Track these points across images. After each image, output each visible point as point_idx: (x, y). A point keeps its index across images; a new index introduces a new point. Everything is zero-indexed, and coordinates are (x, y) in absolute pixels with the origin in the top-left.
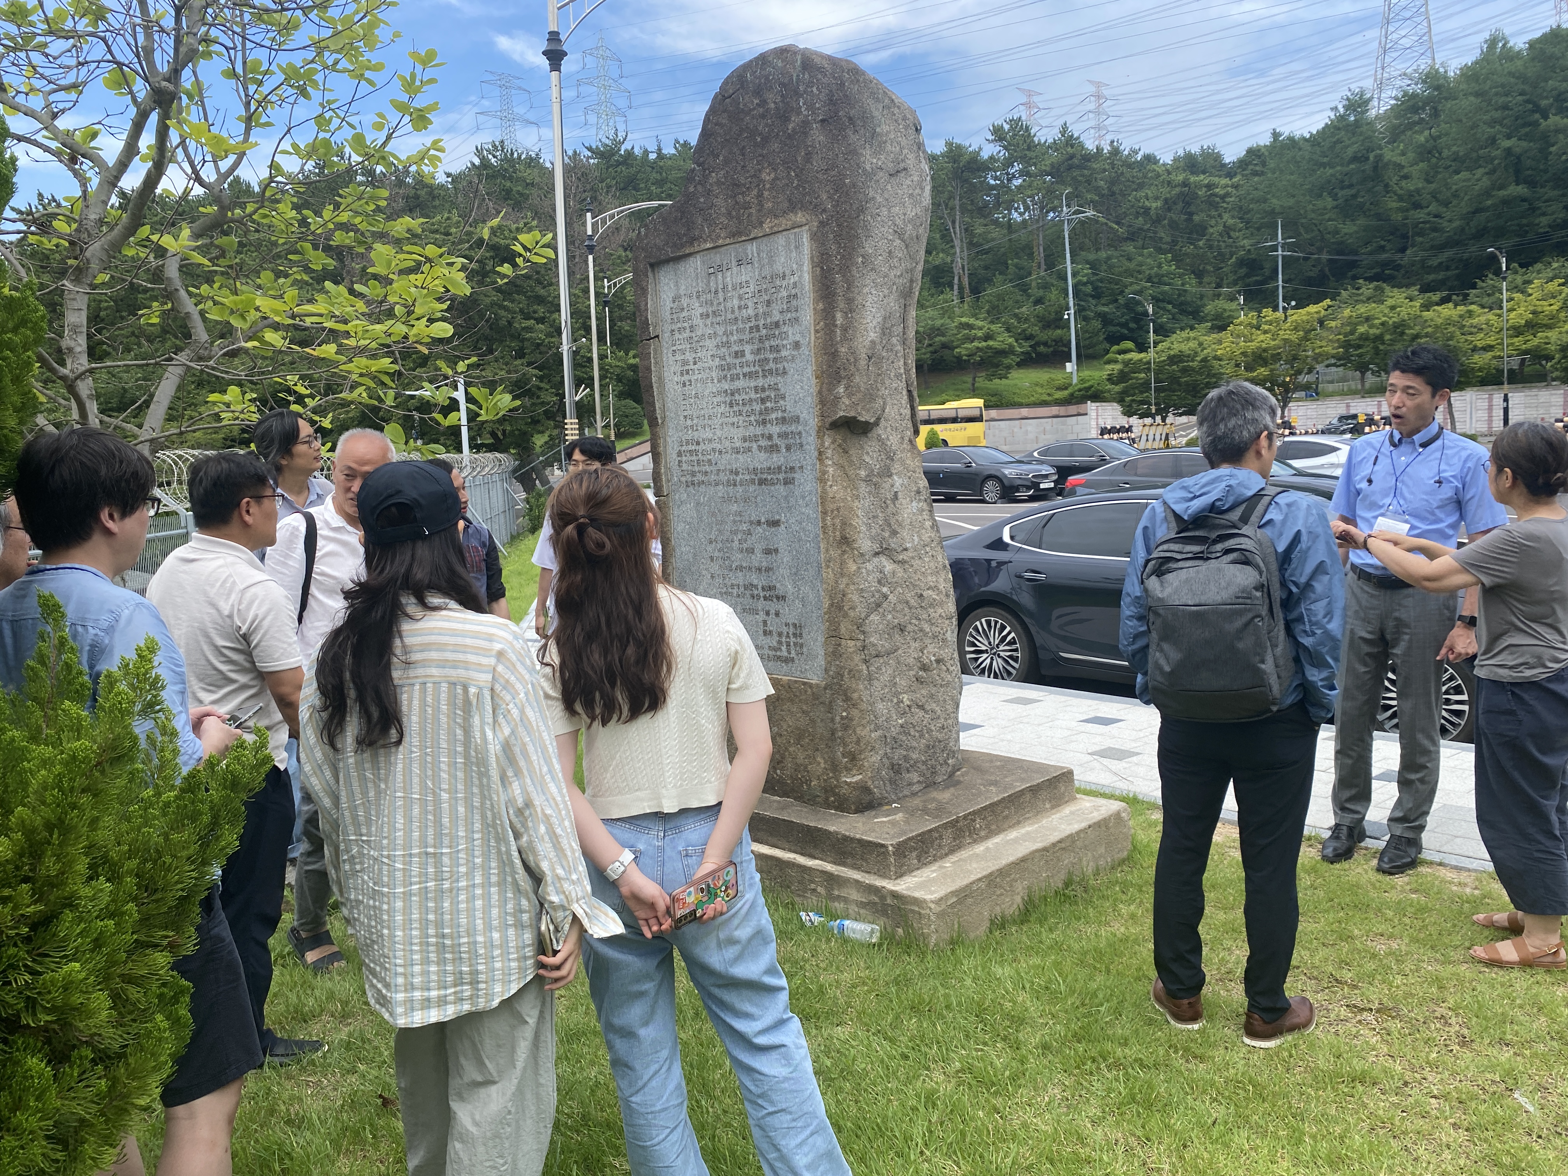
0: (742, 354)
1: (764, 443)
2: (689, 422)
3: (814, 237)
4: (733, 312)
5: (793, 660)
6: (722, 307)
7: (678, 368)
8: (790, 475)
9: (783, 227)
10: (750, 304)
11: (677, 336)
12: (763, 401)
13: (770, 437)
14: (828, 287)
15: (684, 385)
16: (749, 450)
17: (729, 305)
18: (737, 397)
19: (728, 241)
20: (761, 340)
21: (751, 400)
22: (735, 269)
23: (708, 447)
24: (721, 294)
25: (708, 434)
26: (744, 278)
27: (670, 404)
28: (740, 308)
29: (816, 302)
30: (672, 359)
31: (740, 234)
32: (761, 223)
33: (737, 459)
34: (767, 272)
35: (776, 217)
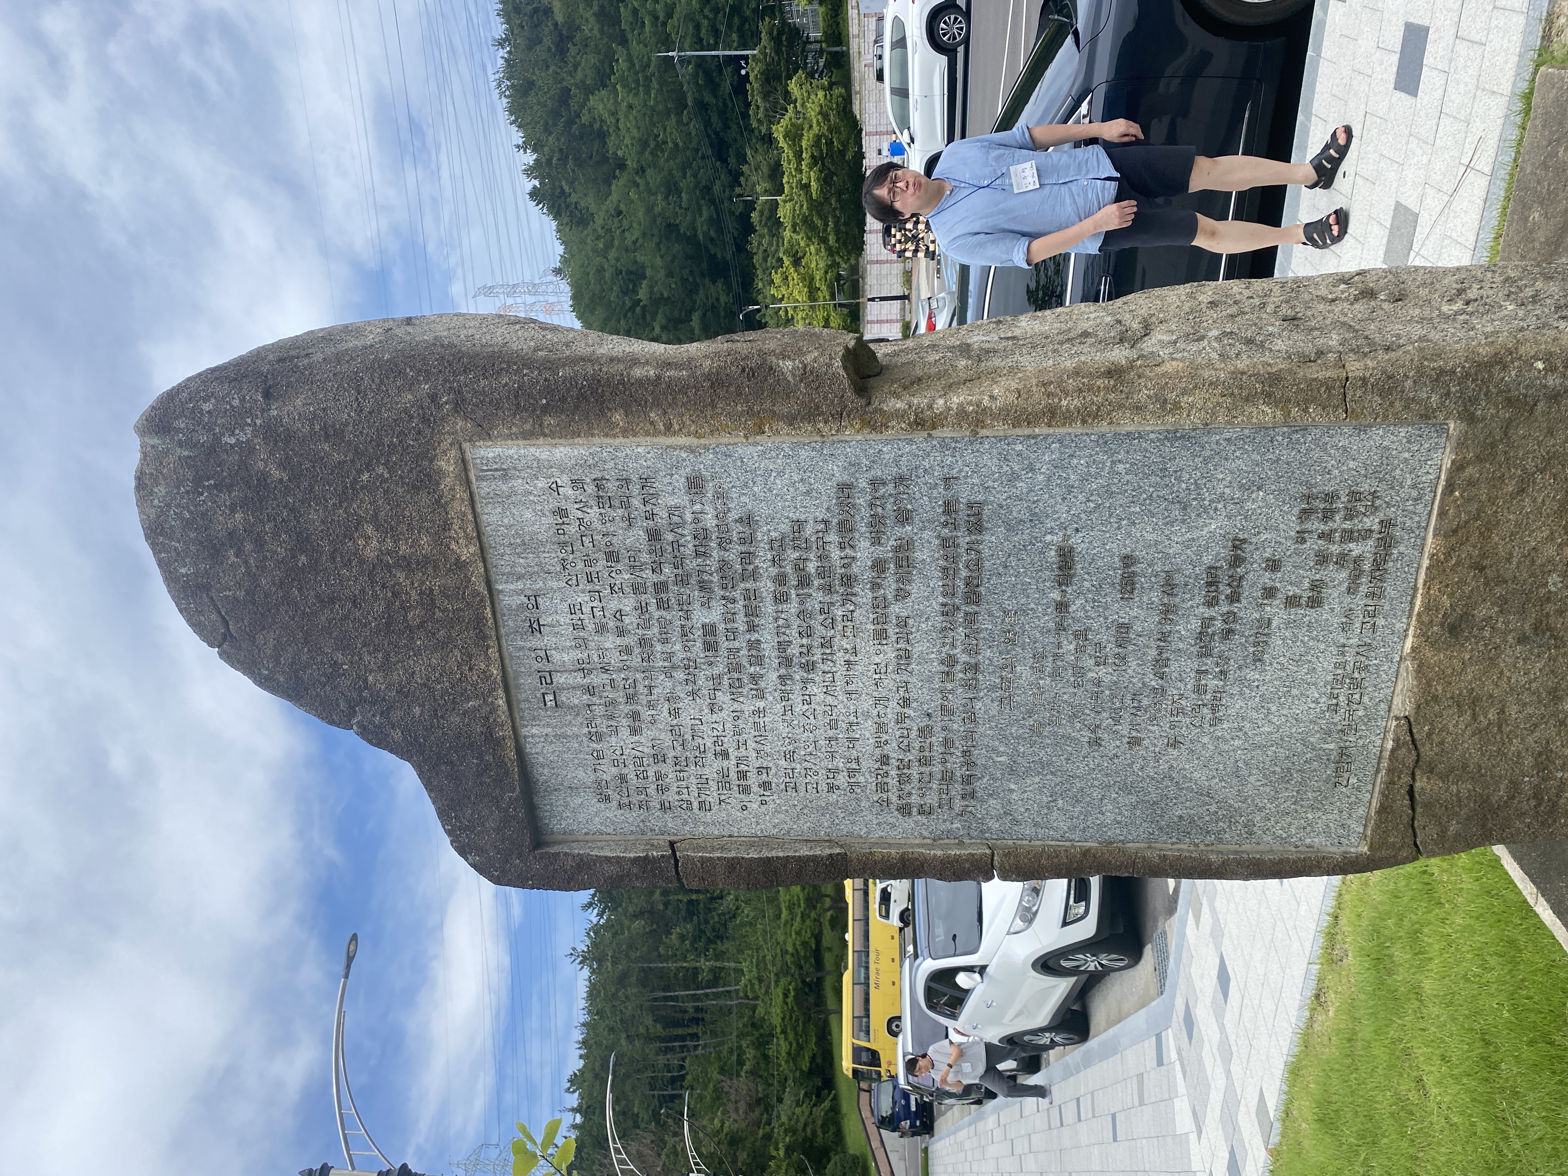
0: (709, 630)
1: (890, 586)
2: (842, 780)
3: (484, 432)
4: (628, 650)
5: (1387, 524)
6: (618, 677)
7: (735, 798)
8: (962, 516)
9: (465, 508)
10: (613, 605)
11: (671, 796)
12: (804, 582)
13: (879, 566)
14: (582, 397)
15: (766, 785)
16: (903, 623)
17: (614, 659)
18: (793, 650)
19: (493, 653)
20: (682, 580)
21: (802, 614)
22: (548, 640)
23: (894, 732)
24: (597, 679)
25: (866, 730)
26: (565, 619)
27: (804, 826)
28: (621, 632)
29: (609, 430)
30: (717, 814)
31: (479, 621)
32: (460, 565)
33: (923, 660)
34: (551, 557)
35: (446, 526)
